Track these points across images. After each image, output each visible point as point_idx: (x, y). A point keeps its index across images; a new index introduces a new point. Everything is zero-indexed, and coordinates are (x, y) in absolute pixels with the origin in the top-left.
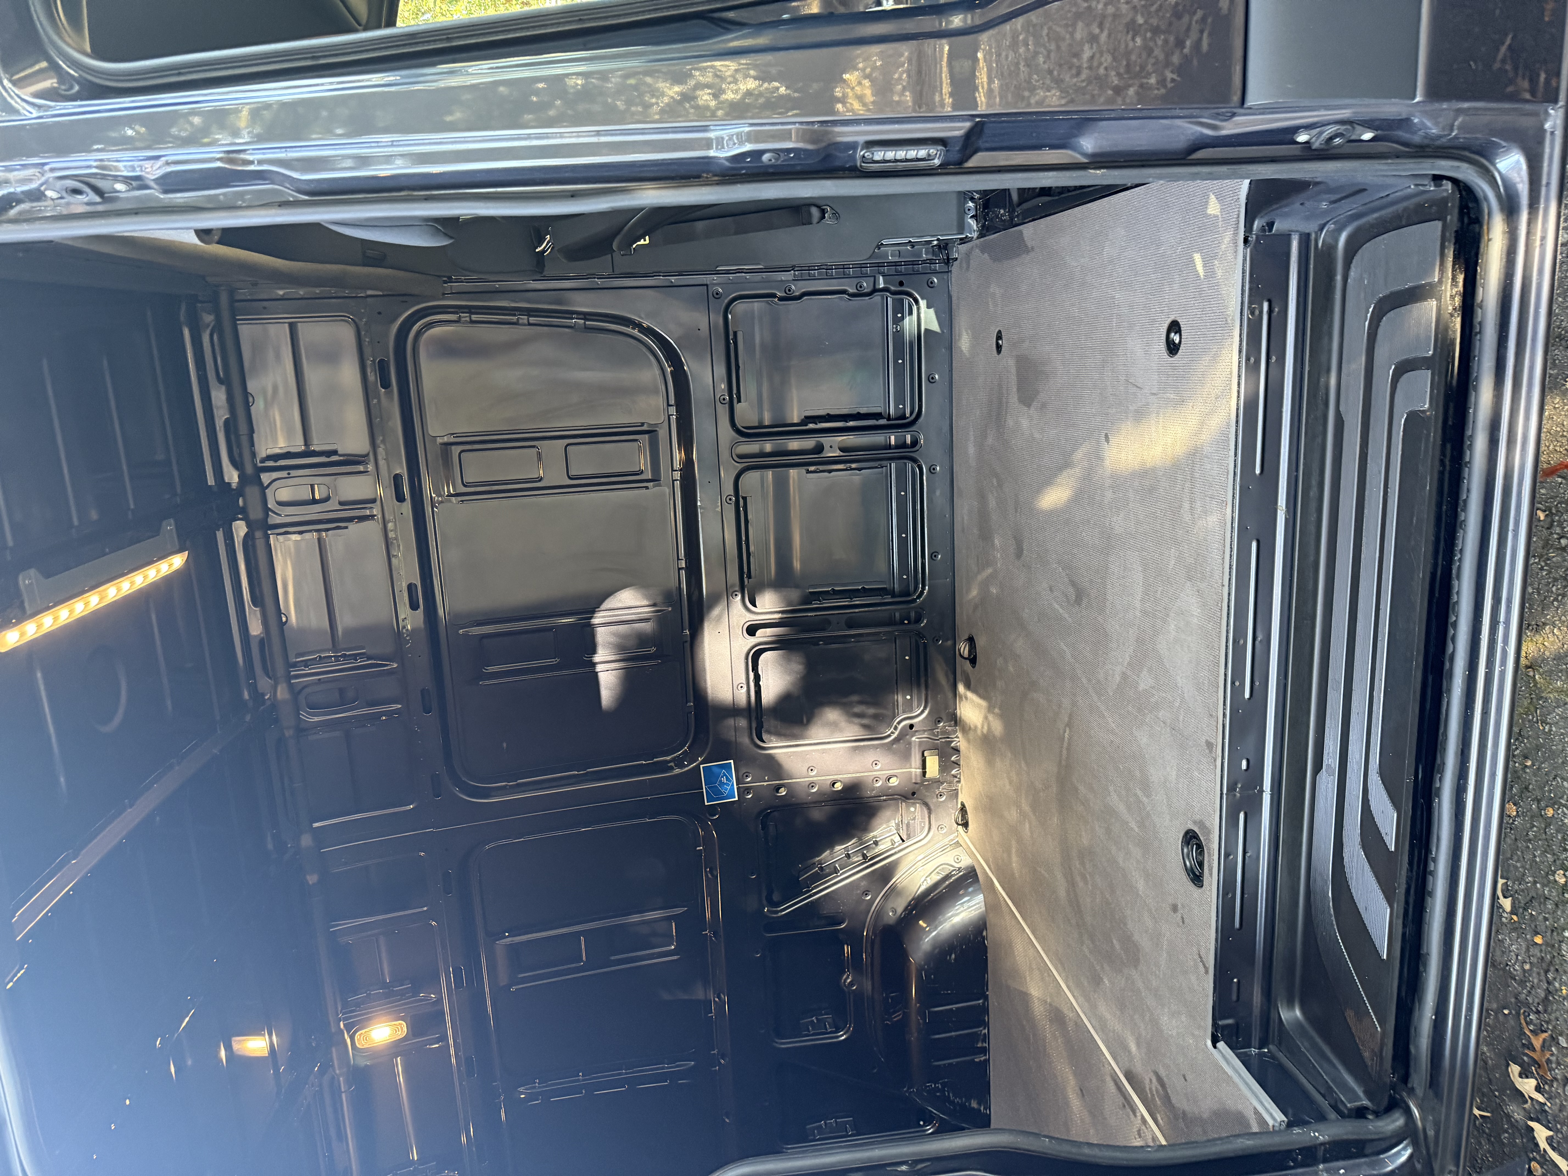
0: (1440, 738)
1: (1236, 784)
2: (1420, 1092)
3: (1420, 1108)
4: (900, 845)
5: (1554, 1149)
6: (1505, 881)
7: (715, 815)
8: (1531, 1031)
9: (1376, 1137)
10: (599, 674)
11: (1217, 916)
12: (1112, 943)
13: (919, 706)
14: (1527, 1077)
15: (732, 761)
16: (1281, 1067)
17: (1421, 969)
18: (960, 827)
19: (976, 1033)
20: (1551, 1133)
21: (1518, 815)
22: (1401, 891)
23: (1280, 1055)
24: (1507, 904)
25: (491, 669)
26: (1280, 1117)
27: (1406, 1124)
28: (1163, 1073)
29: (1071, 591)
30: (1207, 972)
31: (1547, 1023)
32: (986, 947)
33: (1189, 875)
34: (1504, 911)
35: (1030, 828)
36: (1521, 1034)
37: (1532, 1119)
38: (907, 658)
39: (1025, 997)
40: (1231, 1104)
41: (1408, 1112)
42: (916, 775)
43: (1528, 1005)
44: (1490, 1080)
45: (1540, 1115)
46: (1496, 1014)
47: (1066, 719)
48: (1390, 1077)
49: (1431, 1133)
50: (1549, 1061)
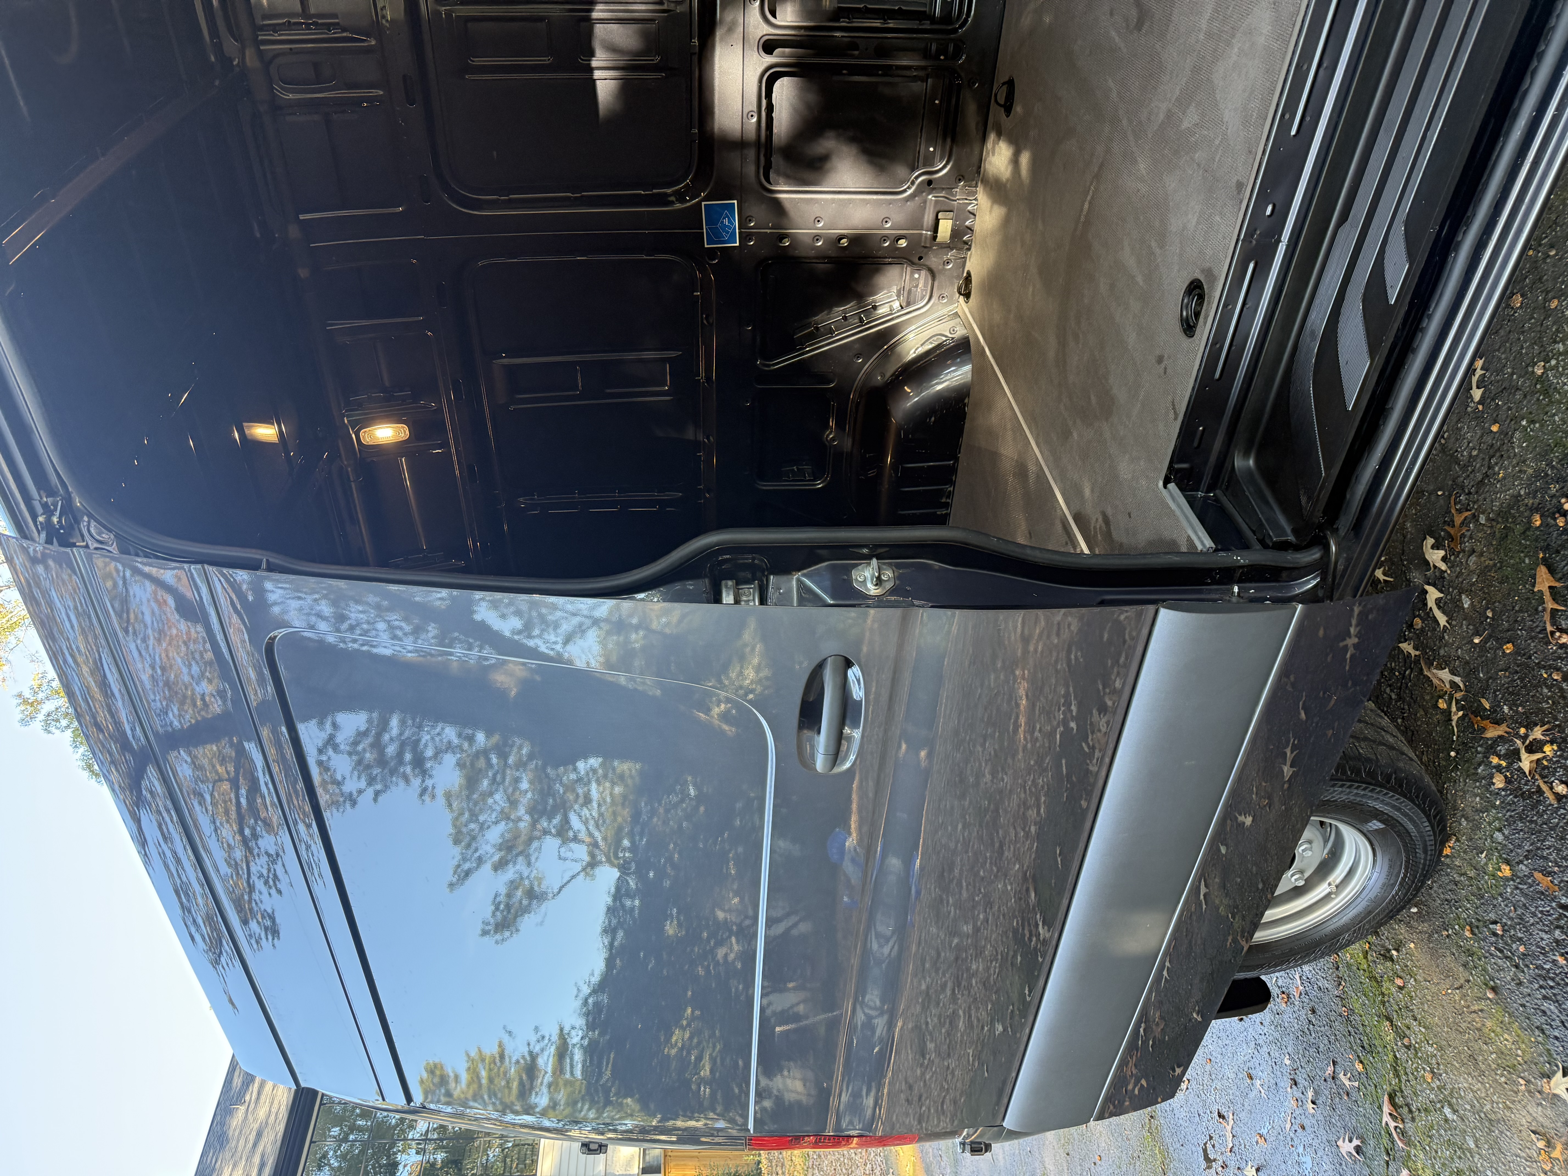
0: (1480, 187)
1: (1255, 230)
2: (1342, 533)
3: (1338, 545)
4: (898, 311)
5: (1439, 607)
6: (1484, 372)
7: (714, 260)
8: (1457, 510)
9: (1291, 566)
10: (598, 82)
11: (1200, 365)
12: (1090, 399)
13: (941, 160)
14: (1438, 549)
15: (735, 202)
16: (1222, 510)
17: (1381, 422)
18: (961, 297)
19: (942, 489)
20: (1442, 595)
21: (1521, 307)
22: (1386, 346)
23: (1224, 500)
24: (1477, 394)
25: (478, 61)
26: (1209, 543)
27: (1322, 558)
28: (1109, 512)
29: (1134, 12)
30: (1176, 419)
31: (1474, 503)
32: (965, 413)
33: (1183, 326)
34: (1472, 401)
35: (1033, 291)
36: (1446, 513)
37: (1429, 584)
38: (937, 102)
39: (994, 457)
40: (1167, 535)
41: (1327, 548)
42: (926, 237)
43: (1463, 488)
44: (1403, 551)
45: (1438, 580)
46: (1430, 494)
47: (1096, 169)
48: (1318, 517)
49: (1340, 567)
50: (1463, 536)
